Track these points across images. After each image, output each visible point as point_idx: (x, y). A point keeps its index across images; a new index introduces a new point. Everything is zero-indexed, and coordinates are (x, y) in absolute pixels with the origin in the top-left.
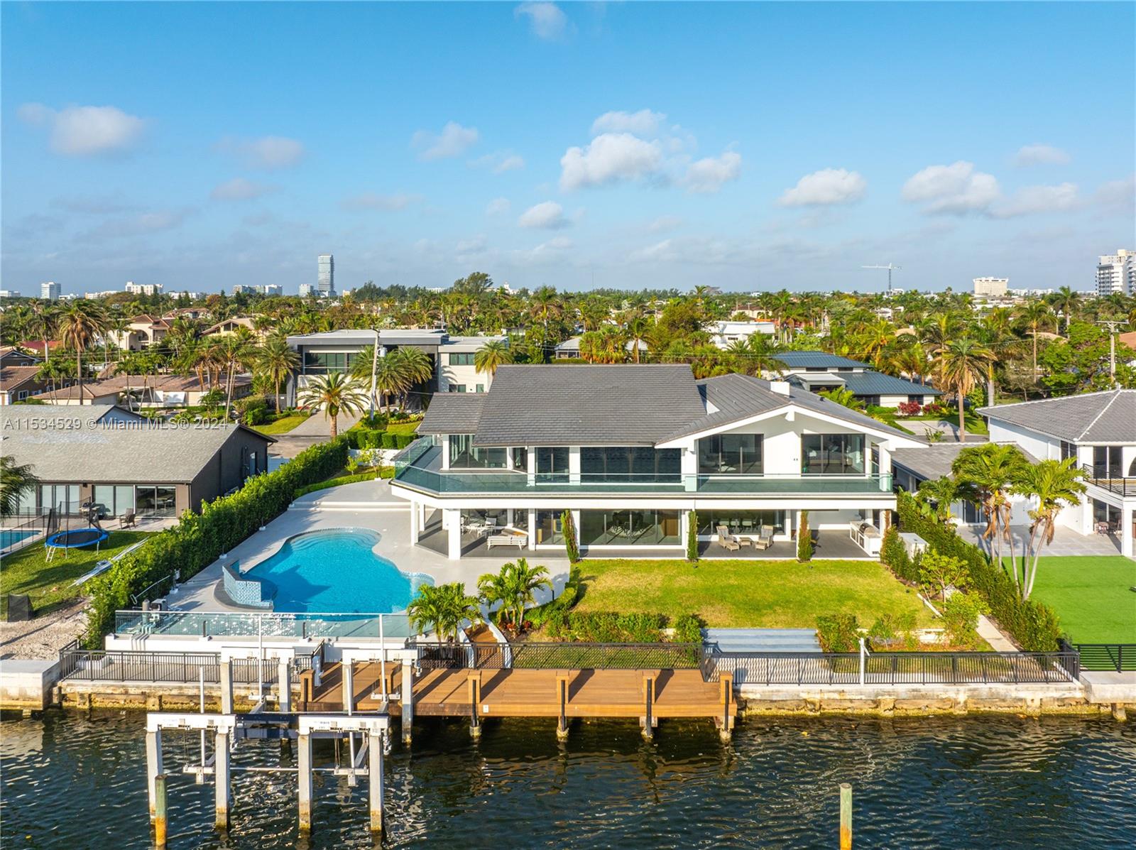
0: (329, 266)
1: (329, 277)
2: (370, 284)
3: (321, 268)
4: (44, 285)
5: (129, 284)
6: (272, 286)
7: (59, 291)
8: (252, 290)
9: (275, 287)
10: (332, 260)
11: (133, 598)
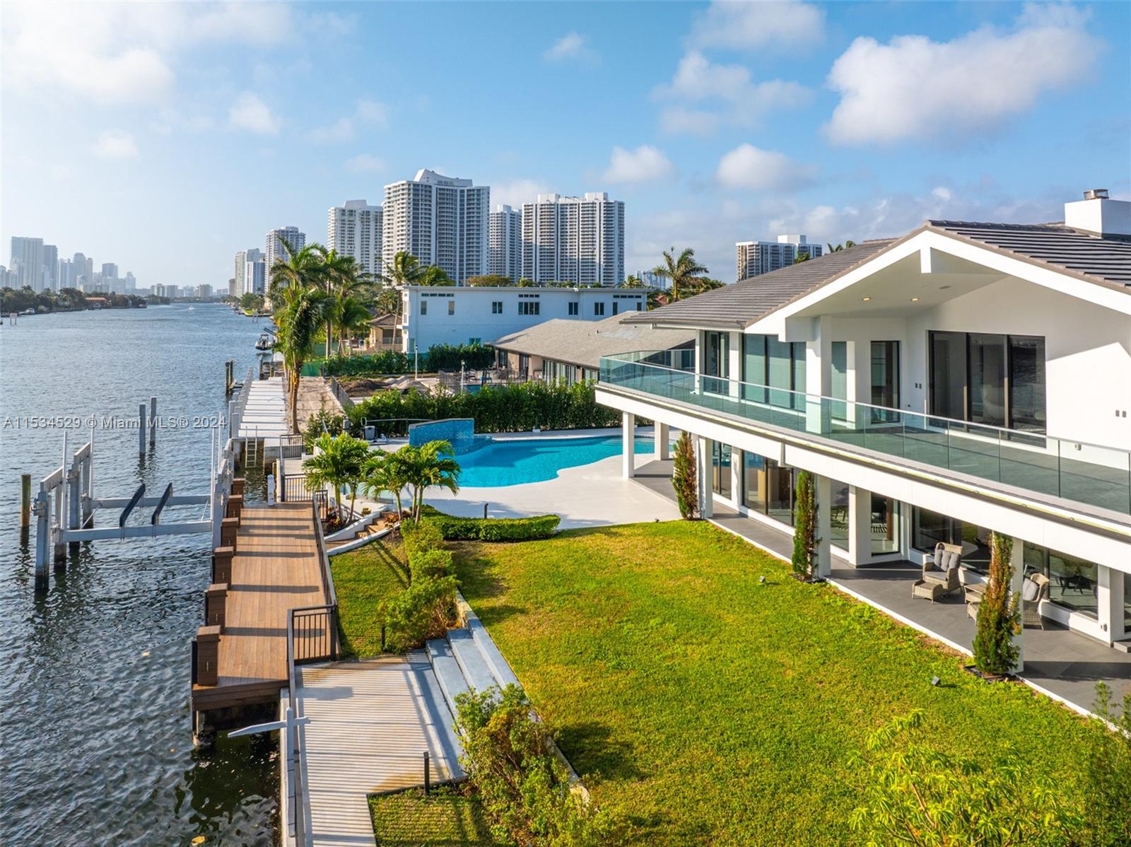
11: (364, 420)
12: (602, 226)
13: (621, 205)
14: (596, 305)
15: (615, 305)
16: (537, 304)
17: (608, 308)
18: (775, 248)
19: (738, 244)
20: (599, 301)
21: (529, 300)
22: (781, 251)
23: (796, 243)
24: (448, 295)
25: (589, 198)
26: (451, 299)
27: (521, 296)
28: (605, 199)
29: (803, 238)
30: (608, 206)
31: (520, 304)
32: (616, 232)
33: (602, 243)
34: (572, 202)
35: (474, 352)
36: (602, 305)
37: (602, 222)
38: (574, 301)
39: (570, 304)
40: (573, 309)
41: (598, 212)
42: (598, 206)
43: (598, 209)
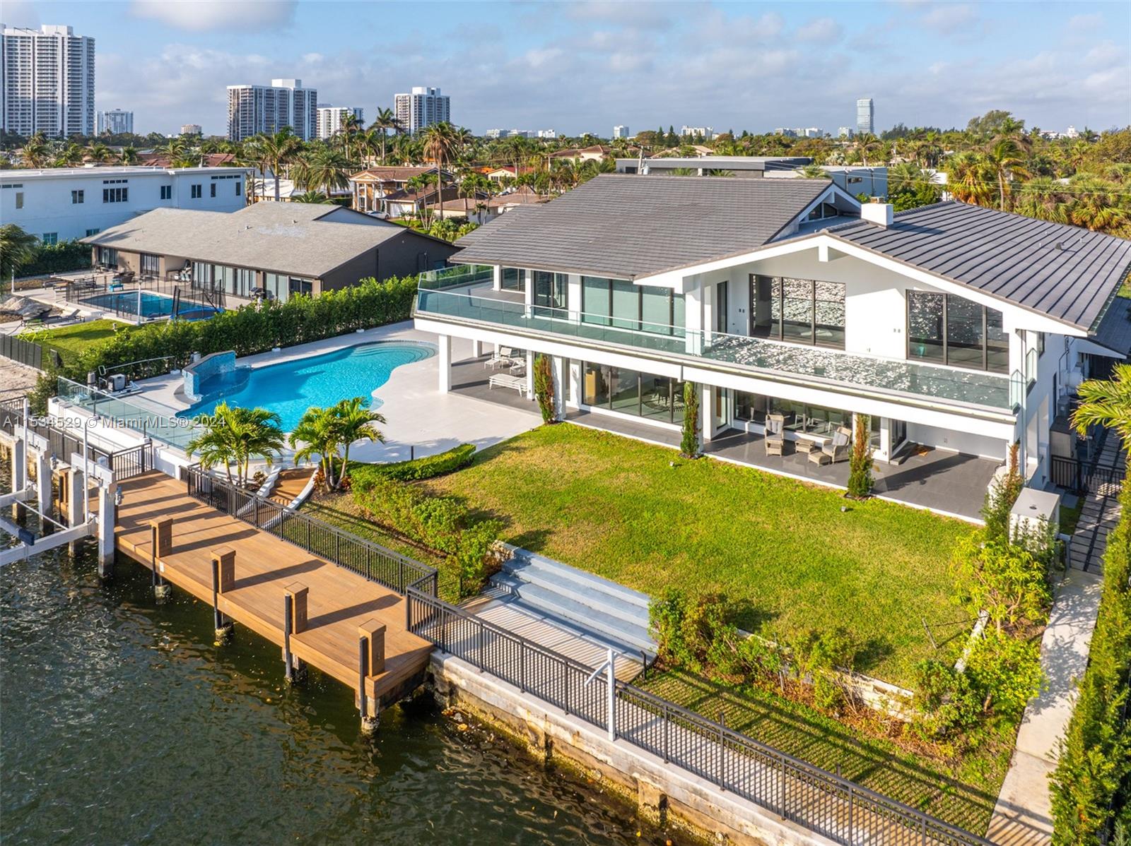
0: (868, 109)
1: (868, 120)
2: (901, 127)
3: (860, 111)
4: (616, 128)
5: (685, 128)
6: (813, 129)
7: (628, 134)
8: (792, 134)
9: (816, 130)
10: (871, 103)
11: (102, 368)
12: (66, 64)
13: (91, 42)
14: (194, 187)
15: (213, 186)
16: (125, 190)
17: (206, 190)
18: (270, 92)
19: (229, 87)
20: (196, 183)
21: (115, 186)
22: (276, 95)
23: (291, 86)
24: (15, 186)
25: (47, 30)
26: (19, 190)
27: (106, 182)
28: (69, 33)
29: (298, 82)
30: (74, 42)
31: (105, 192)
32: (85, 71)
33: (66, 83)
34: (23, 34)
35: (60, 252)
36: (199, 187)
37: (66, 60)
38: (166, 184)
39: (163, 188)
40: (166, 193)
41: (60, 48)
42: (60, 41)
43: (60, 44)
